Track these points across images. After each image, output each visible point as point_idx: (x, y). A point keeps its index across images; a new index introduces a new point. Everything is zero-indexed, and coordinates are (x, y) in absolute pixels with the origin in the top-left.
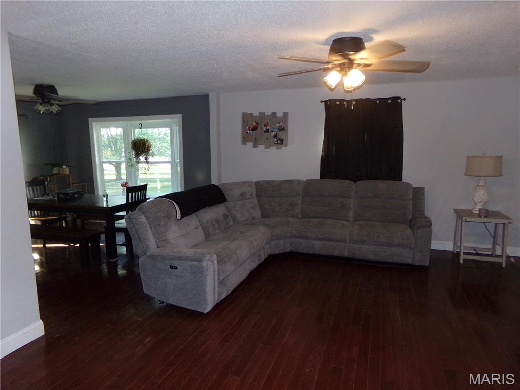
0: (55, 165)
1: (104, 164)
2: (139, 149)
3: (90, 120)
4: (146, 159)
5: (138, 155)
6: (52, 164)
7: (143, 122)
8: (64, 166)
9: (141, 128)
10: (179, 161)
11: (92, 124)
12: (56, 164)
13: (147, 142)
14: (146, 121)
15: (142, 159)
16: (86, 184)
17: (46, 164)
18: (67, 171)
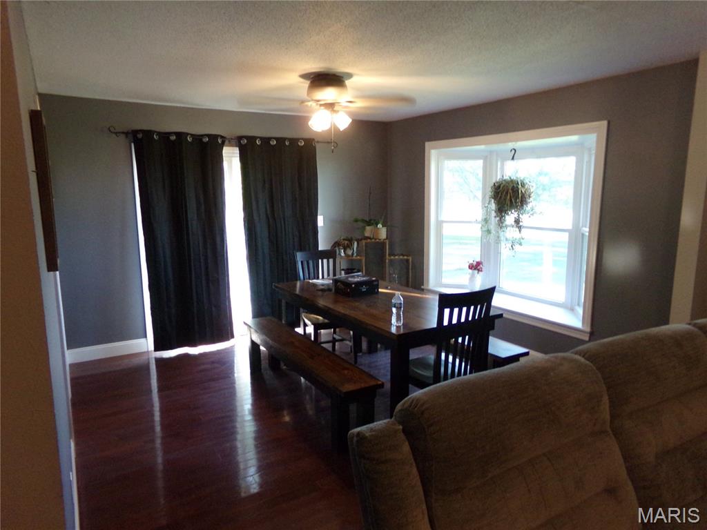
0: (369, 223)
1: (444, 225)
2: (505, 199)
3: (427, 144)
4: (517, 221)
5: (501, 210)
6: (363, 221)
7: (519, 145)
8: (380, 226)
9: (513, 159)
10: (587, 230)
11: (429, 152)
12: (370, 220)
13: (523, 185)
14: (525, 141)
15: (510, 218)
16: (410, 258)
17: (356, 221)
18: (383, 233)
